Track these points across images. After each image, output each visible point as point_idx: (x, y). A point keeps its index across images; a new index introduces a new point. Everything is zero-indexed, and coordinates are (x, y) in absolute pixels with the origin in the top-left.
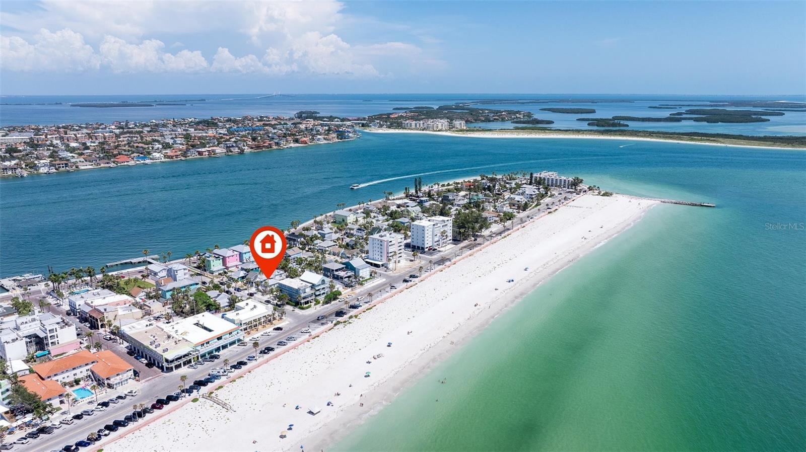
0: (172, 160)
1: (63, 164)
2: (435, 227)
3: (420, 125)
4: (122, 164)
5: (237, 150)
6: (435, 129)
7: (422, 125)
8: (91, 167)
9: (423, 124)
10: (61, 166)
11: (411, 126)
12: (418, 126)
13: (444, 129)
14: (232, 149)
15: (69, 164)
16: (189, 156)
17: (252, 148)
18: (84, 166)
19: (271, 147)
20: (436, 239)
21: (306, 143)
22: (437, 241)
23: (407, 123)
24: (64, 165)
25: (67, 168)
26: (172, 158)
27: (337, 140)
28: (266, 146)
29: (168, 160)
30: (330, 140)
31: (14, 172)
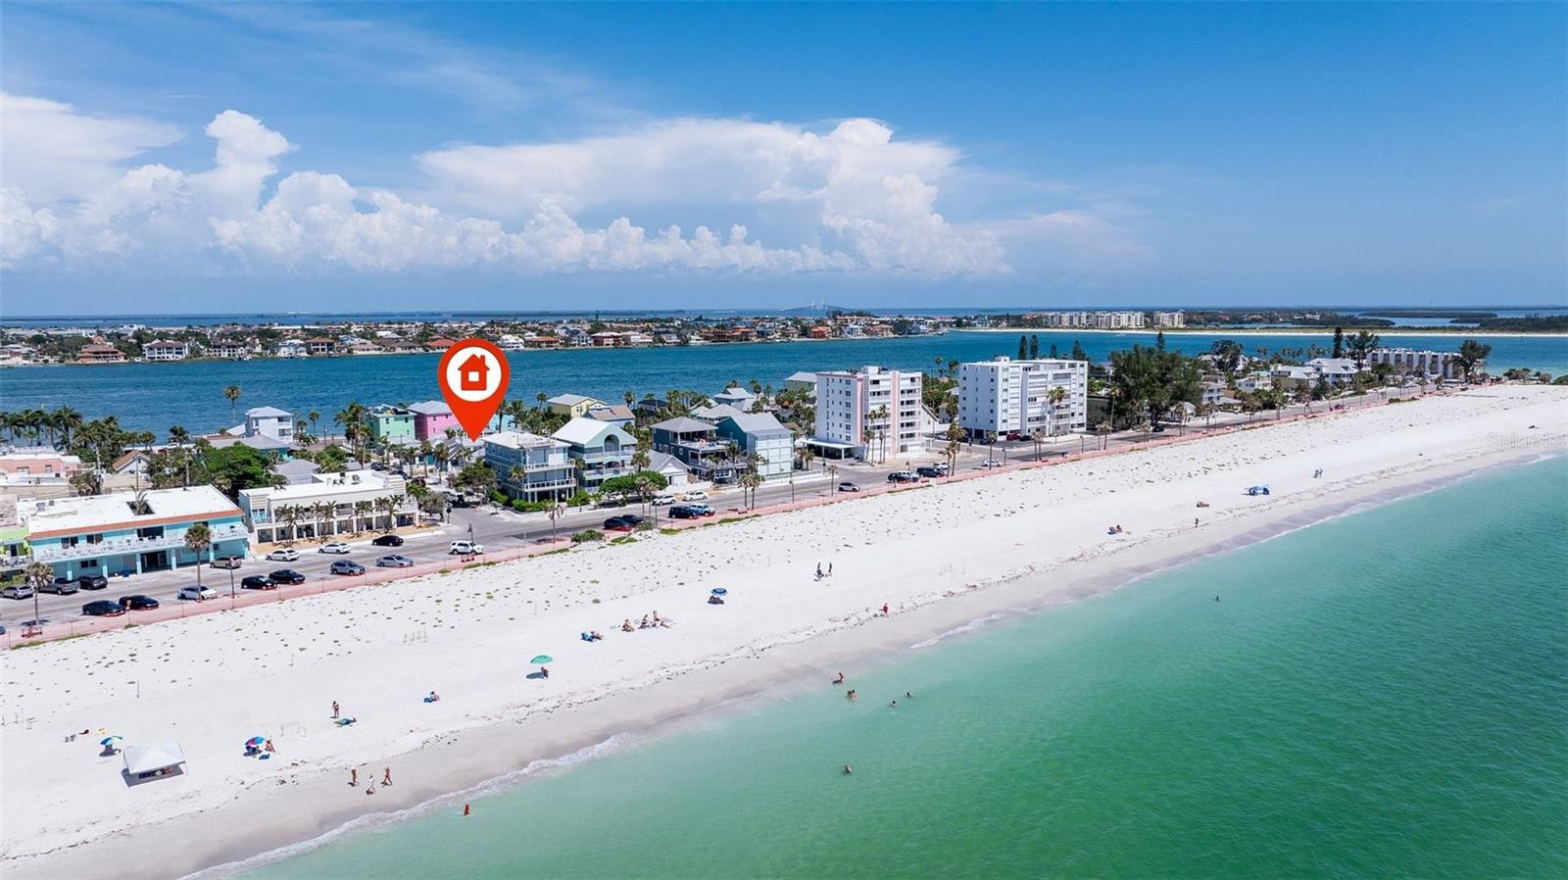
0: (538, 349)
1: (323, 344)
2: (1030, 373)
3: (1080, 320)
4: (437, 351)
5: (674, 339)
6: (1113, 326)
7: (1084, 321)
8: (378, 352)
9: (1087, 317)
10: (320, 347)
11: (1060, 323)
12: (1076, 323)
13: (1134, 327)
14: (664, 337)
15: (336, 345)
16: (575, 345)
17: (707, 338)
18: (363, 350)
19: (747, 339)
20: (1034, 411)
21: (824, 336)
22: (1038, 419)
23: (1053, 317)
24: (325, 347)
25: (331, 352)
26: (539, 347)
27: (891, 335)
28: (737, 336)
29: (532, 349)
30: (876, 333)
31: (231, 353)
